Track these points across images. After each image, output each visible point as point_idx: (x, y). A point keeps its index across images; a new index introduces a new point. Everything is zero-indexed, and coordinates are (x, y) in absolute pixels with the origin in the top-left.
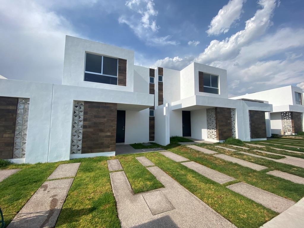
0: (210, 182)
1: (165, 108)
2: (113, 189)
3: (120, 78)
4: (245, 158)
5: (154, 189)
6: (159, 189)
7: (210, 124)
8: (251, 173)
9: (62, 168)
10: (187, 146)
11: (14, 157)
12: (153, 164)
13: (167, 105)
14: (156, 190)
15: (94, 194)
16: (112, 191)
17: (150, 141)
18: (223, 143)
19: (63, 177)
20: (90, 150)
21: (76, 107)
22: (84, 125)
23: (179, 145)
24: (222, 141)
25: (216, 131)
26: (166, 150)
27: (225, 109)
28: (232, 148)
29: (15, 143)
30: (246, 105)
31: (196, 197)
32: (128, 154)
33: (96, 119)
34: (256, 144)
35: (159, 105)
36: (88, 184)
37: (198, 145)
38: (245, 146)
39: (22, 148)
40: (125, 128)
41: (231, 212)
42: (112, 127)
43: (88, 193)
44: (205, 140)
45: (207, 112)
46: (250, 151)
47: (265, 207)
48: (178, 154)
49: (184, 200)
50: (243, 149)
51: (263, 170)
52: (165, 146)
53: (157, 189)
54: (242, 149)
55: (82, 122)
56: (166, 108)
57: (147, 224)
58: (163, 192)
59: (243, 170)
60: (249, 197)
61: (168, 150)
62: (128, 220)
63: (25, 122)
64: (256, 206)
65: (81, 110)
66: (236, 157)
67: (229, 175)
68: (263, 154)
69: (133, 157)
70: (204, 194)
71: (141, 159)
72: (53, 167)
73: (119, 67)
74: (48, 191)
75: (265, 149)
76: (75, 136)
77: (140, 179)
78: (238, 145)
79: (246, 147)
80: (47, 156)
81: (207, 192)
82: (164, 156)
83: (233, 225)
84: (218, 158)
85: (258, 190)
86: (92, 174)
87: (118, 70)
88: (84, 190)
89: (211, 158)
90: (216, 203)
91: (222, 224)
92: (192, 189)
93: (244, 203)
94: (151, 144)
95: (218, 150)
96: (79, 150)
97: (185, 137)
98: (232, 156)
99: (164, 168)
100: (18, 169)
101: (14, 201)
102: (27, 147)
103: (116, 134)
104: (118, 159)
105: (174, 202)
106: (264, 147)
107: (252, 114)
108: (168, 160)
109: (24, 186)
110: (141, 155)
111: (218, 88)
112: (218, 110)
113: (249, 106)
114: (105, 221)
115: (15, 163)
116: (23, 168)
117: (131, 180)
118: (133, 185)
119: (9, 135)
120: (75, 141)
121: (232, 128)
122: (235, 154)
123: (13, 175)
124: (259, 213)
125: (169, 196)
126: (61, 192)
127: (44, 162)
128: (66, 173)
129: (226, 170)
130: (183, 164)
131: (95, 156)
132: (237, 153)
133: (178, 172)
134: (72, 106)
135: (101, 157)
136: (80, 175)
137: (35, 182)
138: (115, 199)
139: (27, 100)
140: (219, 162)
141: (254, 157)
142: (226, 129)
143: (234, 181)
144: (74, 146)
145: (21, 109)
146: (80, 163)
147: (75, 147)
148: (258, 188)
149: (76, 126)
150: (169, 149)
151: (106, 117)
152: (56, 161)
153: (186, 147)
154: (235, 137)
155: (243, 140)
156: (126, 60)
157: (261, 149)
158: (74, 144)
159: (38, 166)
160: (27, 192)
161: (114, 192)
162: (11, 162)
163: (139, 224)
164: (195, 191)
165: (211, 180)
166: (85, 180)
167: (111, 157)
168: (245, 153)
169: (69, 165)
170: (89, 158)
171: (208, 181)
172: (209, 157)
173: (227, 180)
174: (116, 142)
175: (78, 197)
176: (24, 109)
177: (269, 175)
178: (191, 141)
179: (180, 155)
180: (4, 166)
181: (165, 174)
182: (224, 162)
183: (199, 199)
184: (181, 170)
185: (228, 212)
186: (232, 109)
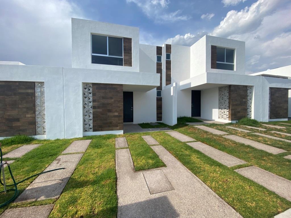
0: (216, 164)
1: (172, 88)
2: (116, 165)
3: (126, 59)
4: (261, 140)
6: (160, 168)
7: (222, 103)
8: (266, 156)
9: (76, 144)
10: (195, 126)
11: (37, 133)
12: (158, 143)
13: (174, 85)
14: (157, 169)
15: (98, 169)
16: (115, 167)
17: (157, 120)
18: (235, 124)
19: (74, 152)
21: (85, 89)
22: (94, 105)
23: (187, 125)
24: (234, 122)
25: (228, 110)
27: (240, 87)
28: (245, 128)
29: (37, 122)
30: (266, 82)
31: (199, 179)
32: (135, 133)
33: (104, 100)
34: (275, 125)
35: (167, 84)
36: (94, 159)
37: (207, 126)
38: (261, 126)
39: (43, 127)
40: (133, 109)
41: (236, 199)
42: (119, 107)
43: (93, 167)
44: (216, 120)
45: (220, 91)
46: (267, 133)
47: (279, 196)
48: (184, 134)
49: (185, 181)
50: (259, 130)
51: (281, 153)
52: (172, 125)
53: (159, 168)
54: (257, 130)
55: (92, 103)
56: (174, 87)
57: (143, 203)
58: (164, 171)
59: (257, 153)
60: (261, 184)
61: (174, 130)
62: (125, 197)
63: (43, 104)
64: (268, 193)
65: (90, 92)
66: (249, 139)
67: (239, 158)
68: (282, 136)
69: (139, 136)
70: (208, 177)
71: (146, 138)
72: (68, 143)
73: (124, 46)
74: (60, 165)
75: (285, 130)
76: (86, 115)
77: (143, 157)
78: (253, 126)
79: (262, 128)
80: (64, 133)
81: (212, 174)
82: (169, 136)
83: (237, 213)
84: (228, 139)
85: (272, 175)
86: (99, 151)
87: (124, 50)
88: (90, 165)
89: (220, 138)
90: (220, 187)
91: (224, 212)
92: (195, 170)
93: (253, 190)
94: (158, 124)
95: (229, 130)
96: (91, 129)
97: (193, 117)
98: (245, 138)
99: (168, 148)
100: (40, 144)
101: (30, 173)
102: (47, 126)
103: (123, 114)
104: (125, 137)
105: (174, 182)
106: (284, 128)
107: (273, 91)
108: (173, 139)
109: (41, 159)
110: (146, 134)
111: (233, 64)
112: (232, 88)
113: (270, 83)
114: (103, 195)
115: (38, 139)
116: (44, 143)
117: (134, 158)
118: (135, 163)
119: (31, 115)
120: (87, 120)
121: (248, 107)
122: (248, 136)
124: (271, 203)
125: (169, 176)
126: (71, 166)
127: (61, 138)
128: (78, 149)
129: (235, 152)
130: (189, 144)
131: (105, 134)
132: (252, 134)
133: (182, 152)
134: (81, 88)
135: (110, 135)
136: (89, 151)
137: (51, 156)
138: (116, 175)
139: (42, 83)
140: (229, 143)
141: (271, 139)
142: (240, 109)
143: (245, 164)
144: (86, 124)
145: (38, 92)
146: (92, 140)
147: (87, 126)
148: (273, 174)
149: (86, 107)
150: (176, 129)
151: (114, 98)
153: (193, 128)
154: (250, 117)
155: (260, 120)
156: (131, 39)
157: (280, 130)
158: (86, 123)
159: (56, 141)
160: (43, 165)
161: (116, 169)
162: (35, 138)
163: (136, 202)
164: (198, 173)
165: (217, 162)
166: (92, 155)
167: (119, 135)
168: (260, 134)
169: (81, 141)
171: (213, 162)
172: (218, 138)
173: (236, 163)
174: (124, 122)
175: (84, 171)
176: (41, 92)
177: (287, 159)
178: (199, 121)
179: (186, 135)
180: (29, 142)
181: (169, 153)
182: (235, 144)
183: (201, 182)
184: (186, 150)
185: (233, 199)
186: (249, 86)
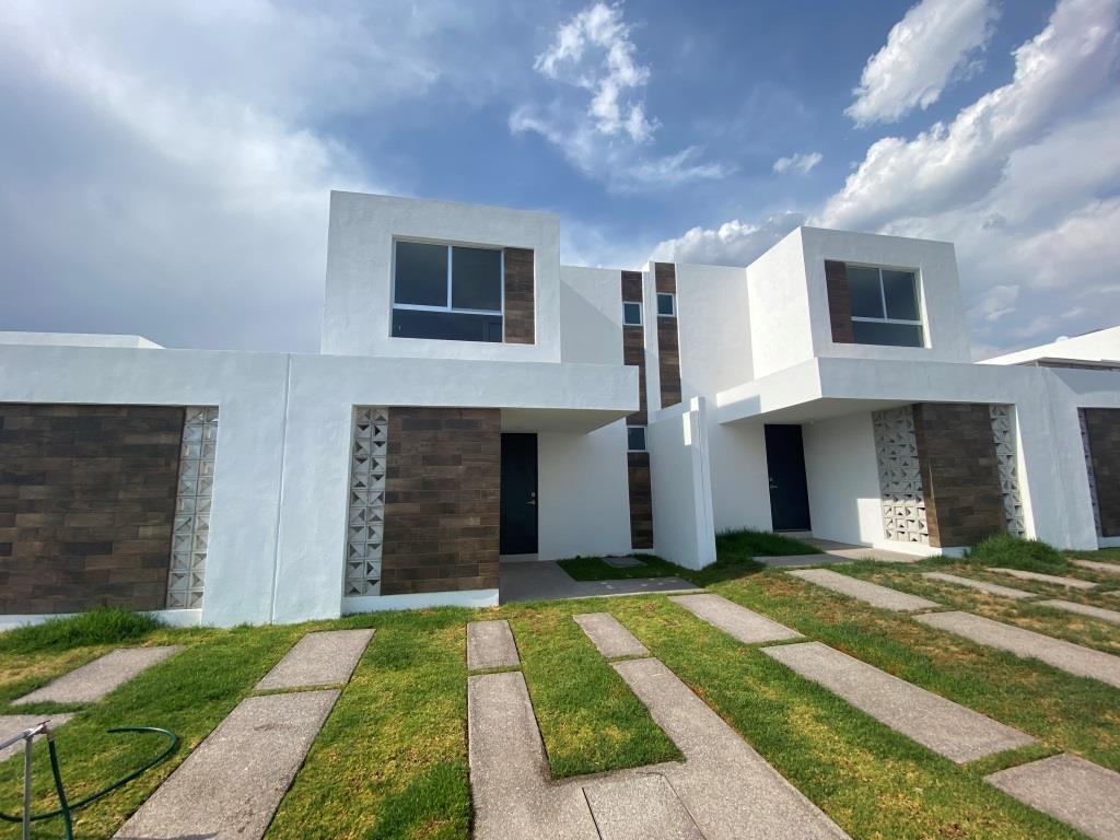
0: (901, 751)
1: (686, 417)
2: (470, 748)
3: (513, 318)
4: (1081, 632)
5: (640, 765)
6: (659, 767)
7: (894, 474)
8: (1111, 707)
9: (311, 648)
10: (792, 573)
11: (169, 601)
12: (641, 649)
13: (694, 405)
14: (644, 769)
15: (397, 766)
16: (466, 756)
17: (634, 547)
18: (960, 561)
19: (306, 683)
20: (408, 583)
21: (364, 428)
22: (391, 489)
23: (758, 568)
24: (956, 553)
25: (922, 504)
26: (703, 587)
28: (1008, 581)
29: (175, 557)
30: (1062, 388)
31: (832, 824)
32: (547, 602)
33: (428, 468)
35: (665, 404)
36: (383, 718)
37: (843, 570)
38: (1071, 569)
39: (194, 575)
40: (536, 499)
42: (485, 495)
43: (378, 756)
44: (876, 546)
45: (877, 426)
46: (1100, 599)
48: (750, 607)
50: (1063, 586)
52: (695, 568)
53: (651, 768)
54: (1056, 585)
55: (383, 479)
56: (692, 415)
58: (676, 782)
59: (1072, 693)
61: (707, 589)
63: (205, 485)
65: (379, 438)
66: (1030, 628)
67: (1001, 718)
69: (564, 615)
70: (871, 813)
71: (593, 623)
72: (282, 643)
73: (507, 277)
76: (358, 529)
77: (584, 712)
79: (1077, 577)
80: (269, 601)
81: (887, 801)
82: (688, 614)
84: (940, 630)
86: (403, 679)
87: (506, 290)
88: (365, 743)
89: (905, 627)
92: (813, 781)
94: (638, 562)
95: (938, 591)
96: (373, 582)
97: (781, 534)
98: (1012, 624)
99: (686, 670)
100: (175, 646)
102: (210, 570)
103: (499, 521)
104: (505, 618)
107: (1097, 424)
108: (707, 632)
109: (175, 712)
110: (593, 607)
111: (919, 323)
112: (926, 416)
113: (1079, 390)
115: (172, 625)
116: (191, 642)
117: (544, 716)
118: (551, 738)
119: (157, 531)
120: (360, 549)
121: (1004, 491)
122: (1024, 614)
123: (154, 668)
125: (699, 807)
126: (287, 746)
127: (258, 623)
129: (981, 693)
130: (774, 653)
131: (427, 606)
132: (1039, 608)
133: (747, 689)
134: (350, 424)
135: (446, 608)
136: (363, 680)
137: (212, 698)
138: (470, 796)
139: (210, 411)
140: (946, 650)
142: (971, 498)
143: (1026, 748)
144: (356, 565)
145: (192, 443)
146: (373, 630)
147: (360, 572)
149: (362, 496)
150: (713, 586)
151: (465, 460)
152: (296, 622)
153: (787, 579)
154: (1021, 533)
155: (1063, 542)
156: (531, 252)
158: (355, 559)
159: (239, 636)
161: (471, 765)
162: (161, 620)
164: (829, 794)
165: (906, 738)
166: (375, 700)
167: (483, 610)
168: (1073, 607)
169: (333, 636)
170: (404, 611)
171: (891, 742)
172: (894, 624)
173: (989, 745)
174: (503, 552)
175: (337, 773)
176: (202, 442)
178: (810, 551)
180: (135, 636)
181: (690, 697)
182: (972, 651)
184: (764, 680)
186: (996, 406)
